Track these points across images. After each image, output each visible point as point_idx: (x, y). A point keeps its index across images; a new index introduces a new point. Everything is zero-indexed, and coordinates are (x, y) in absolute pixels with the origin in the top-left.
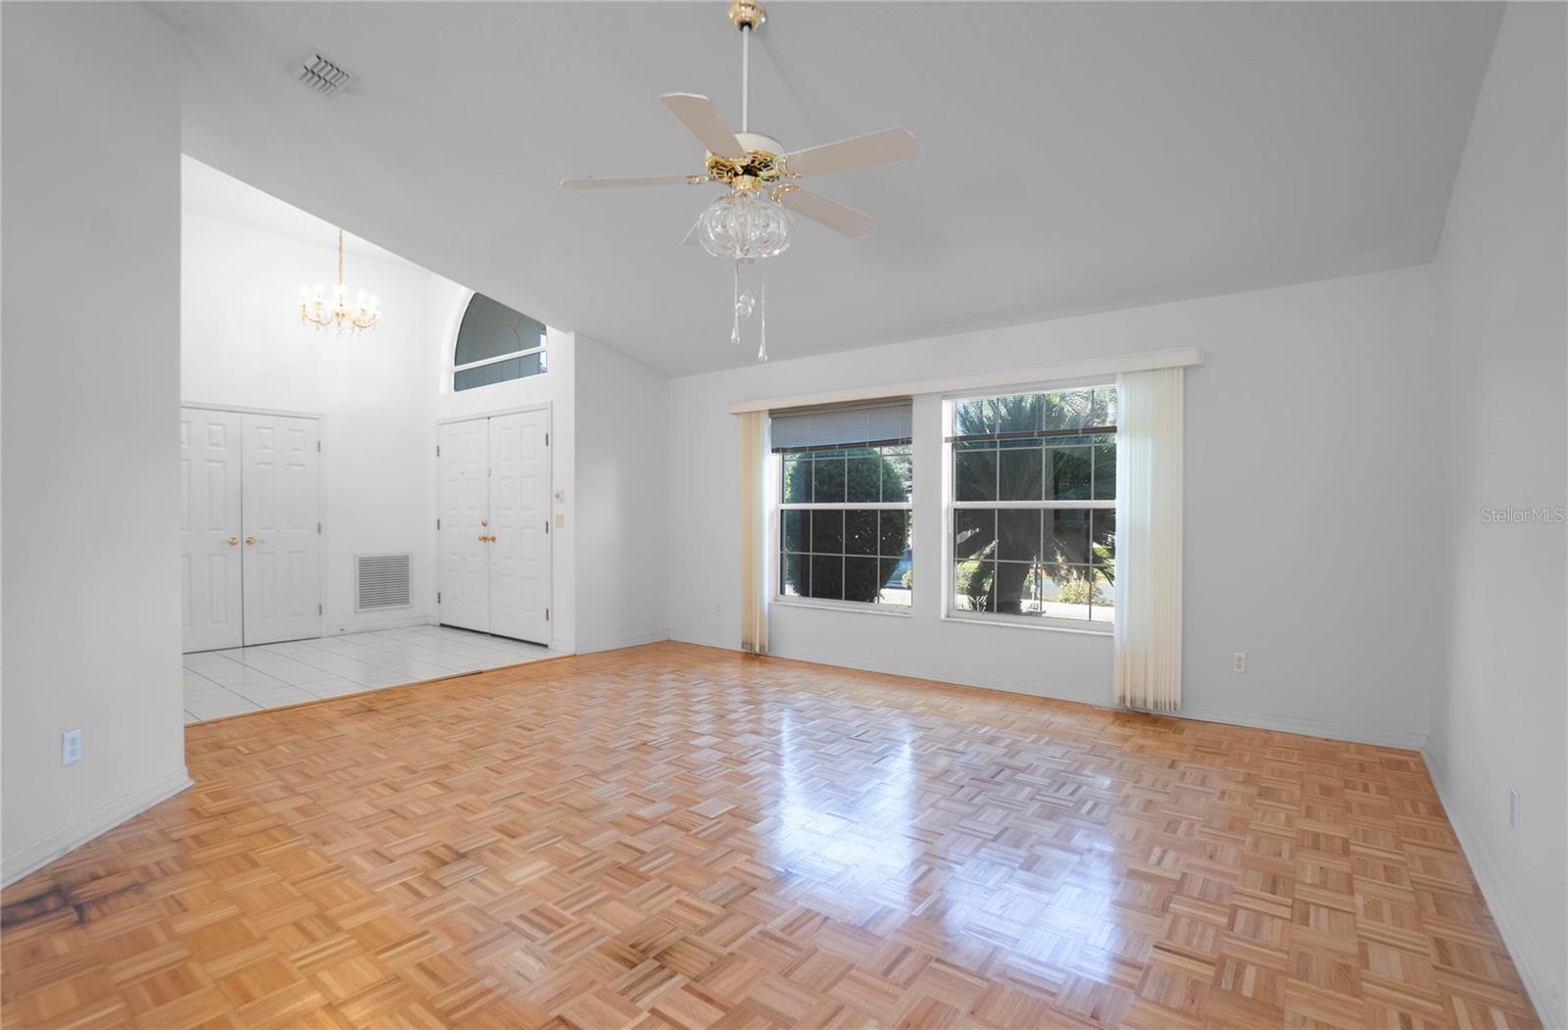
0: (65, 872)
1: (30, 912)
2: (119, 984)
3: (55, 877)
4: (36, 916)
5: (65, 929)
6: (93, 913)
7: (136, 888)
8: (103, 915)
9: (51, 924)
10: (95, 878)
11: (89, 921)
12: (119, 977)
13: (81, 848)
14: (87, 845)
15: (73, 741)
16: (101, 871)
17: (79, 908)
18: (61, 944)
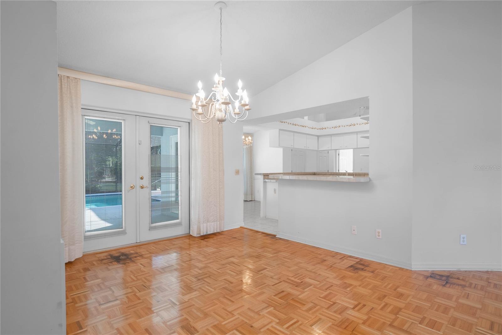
0: (454, 274)
1: (438, 277)
2: (434, 301)
3: (452, 274)
4: (438, 279)
5: (439, 285)
6: (448, 285)
7: (464, 286)
8: (449, 287)
9: (438, 282)
10: (458, 279)
11: (446, 287)
12: (436, 300)
13: (464, 271)
14: (466, 271)
15: (464, 238)
16: (461, 278)
17: (447, 283)
18: (435, 287)
